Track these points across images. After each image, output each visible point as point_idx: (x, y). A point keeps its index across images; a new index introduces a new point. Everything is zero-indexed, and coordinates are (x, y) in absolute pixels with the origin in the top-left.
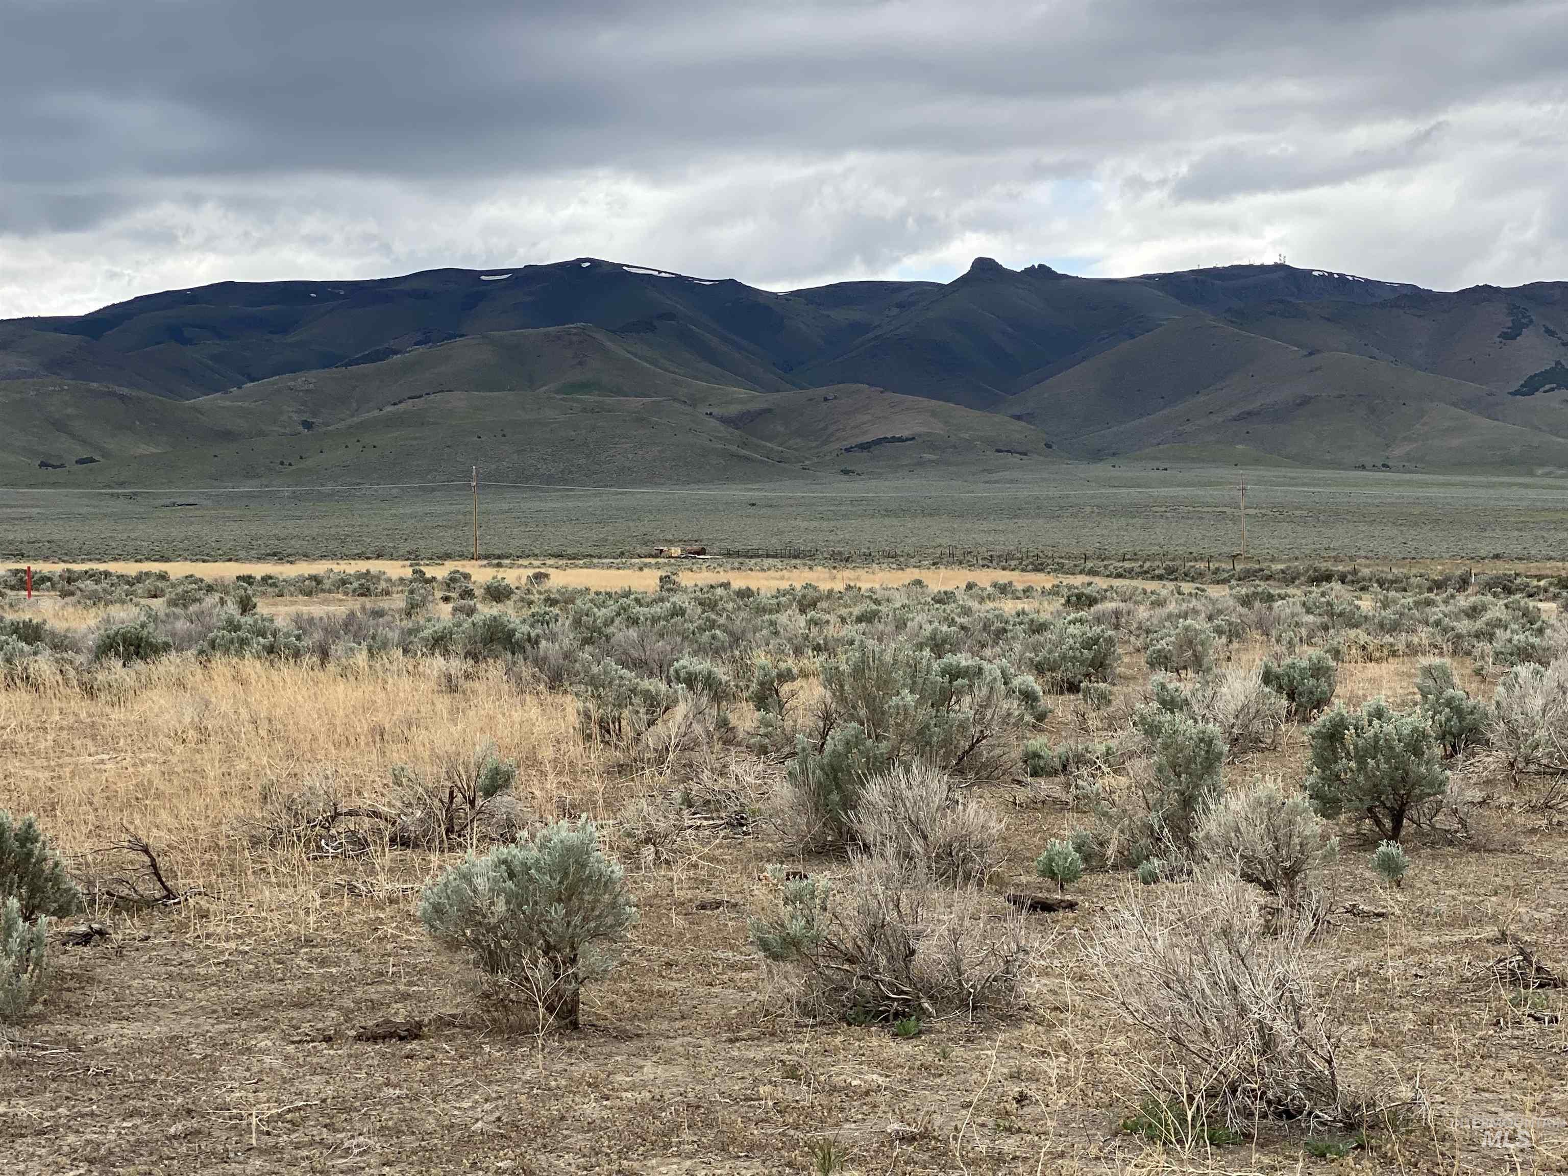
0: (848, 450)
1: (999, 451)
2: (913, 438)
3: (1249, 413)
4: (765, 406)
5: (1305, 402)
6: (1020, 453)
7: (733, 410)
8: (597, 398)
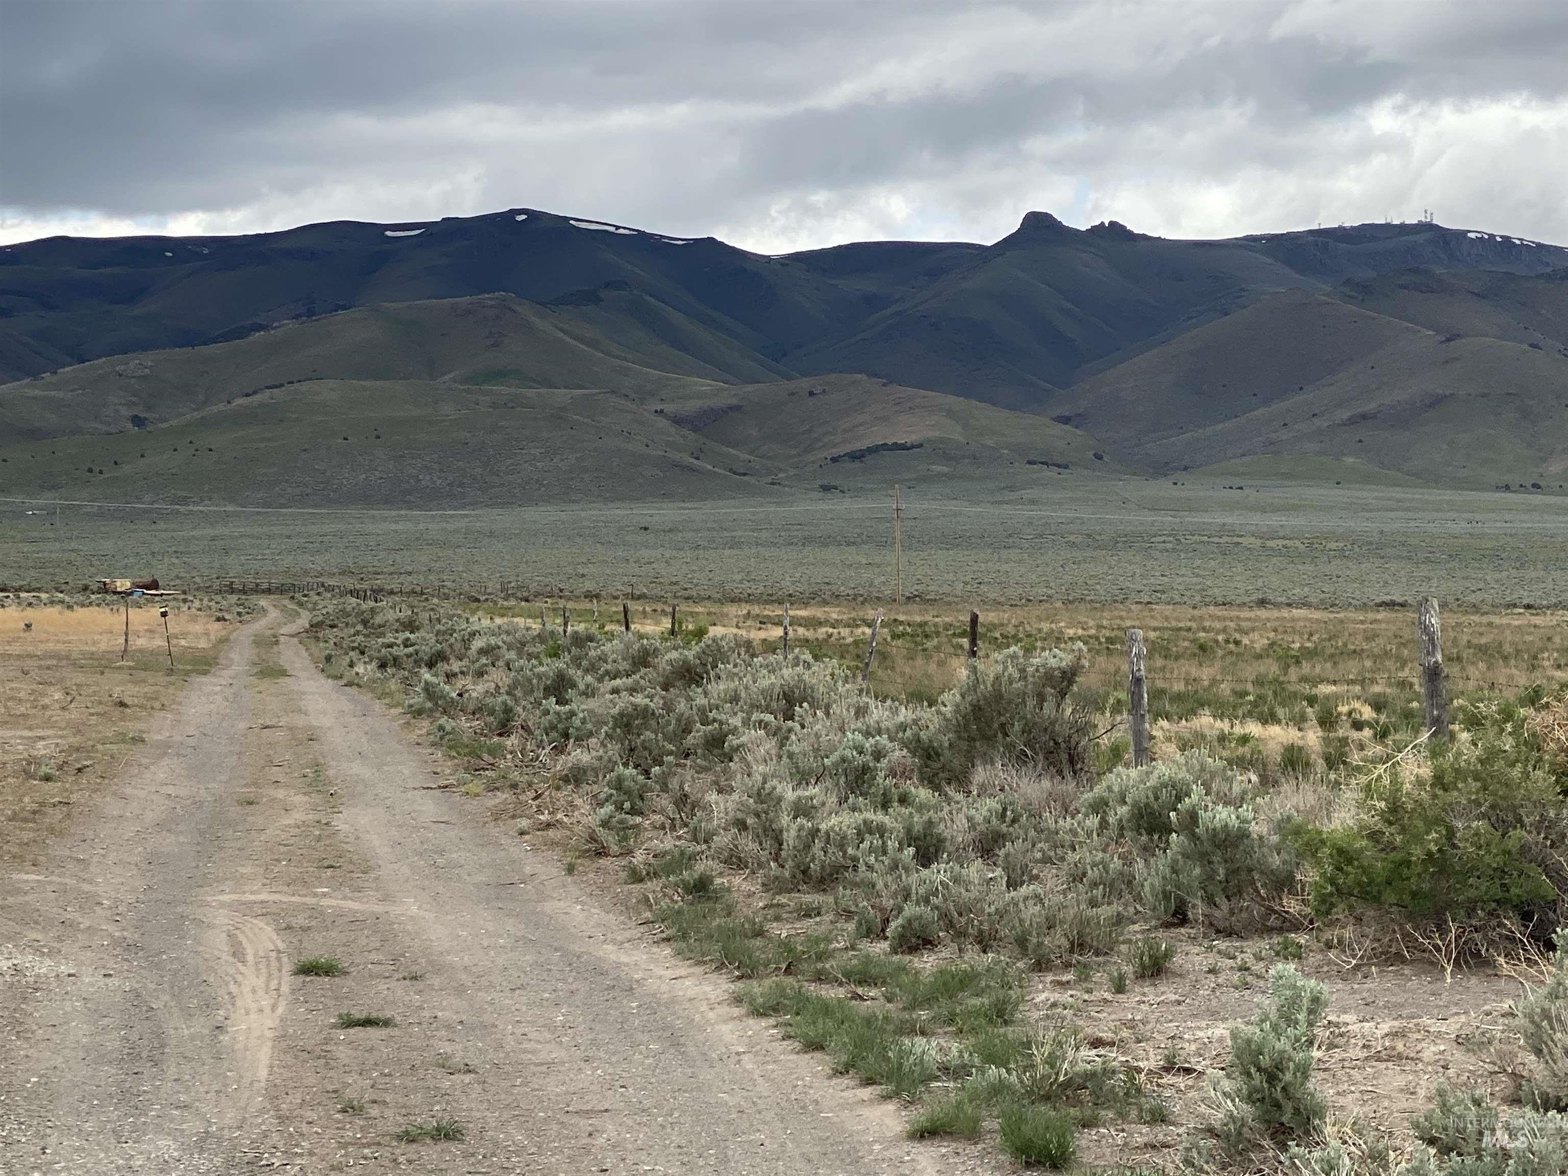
0: (834, 460)
1: (1030, 463)
2: (920, 446)
3: (1364, 417)
4: (734, 401)
5: (1436, 402)
6: (1059, 466)
7: (691, 407)
8: (513, 390)
